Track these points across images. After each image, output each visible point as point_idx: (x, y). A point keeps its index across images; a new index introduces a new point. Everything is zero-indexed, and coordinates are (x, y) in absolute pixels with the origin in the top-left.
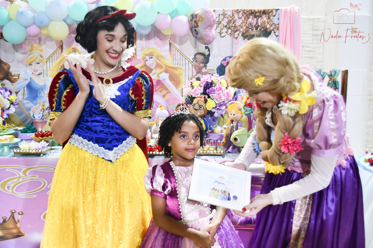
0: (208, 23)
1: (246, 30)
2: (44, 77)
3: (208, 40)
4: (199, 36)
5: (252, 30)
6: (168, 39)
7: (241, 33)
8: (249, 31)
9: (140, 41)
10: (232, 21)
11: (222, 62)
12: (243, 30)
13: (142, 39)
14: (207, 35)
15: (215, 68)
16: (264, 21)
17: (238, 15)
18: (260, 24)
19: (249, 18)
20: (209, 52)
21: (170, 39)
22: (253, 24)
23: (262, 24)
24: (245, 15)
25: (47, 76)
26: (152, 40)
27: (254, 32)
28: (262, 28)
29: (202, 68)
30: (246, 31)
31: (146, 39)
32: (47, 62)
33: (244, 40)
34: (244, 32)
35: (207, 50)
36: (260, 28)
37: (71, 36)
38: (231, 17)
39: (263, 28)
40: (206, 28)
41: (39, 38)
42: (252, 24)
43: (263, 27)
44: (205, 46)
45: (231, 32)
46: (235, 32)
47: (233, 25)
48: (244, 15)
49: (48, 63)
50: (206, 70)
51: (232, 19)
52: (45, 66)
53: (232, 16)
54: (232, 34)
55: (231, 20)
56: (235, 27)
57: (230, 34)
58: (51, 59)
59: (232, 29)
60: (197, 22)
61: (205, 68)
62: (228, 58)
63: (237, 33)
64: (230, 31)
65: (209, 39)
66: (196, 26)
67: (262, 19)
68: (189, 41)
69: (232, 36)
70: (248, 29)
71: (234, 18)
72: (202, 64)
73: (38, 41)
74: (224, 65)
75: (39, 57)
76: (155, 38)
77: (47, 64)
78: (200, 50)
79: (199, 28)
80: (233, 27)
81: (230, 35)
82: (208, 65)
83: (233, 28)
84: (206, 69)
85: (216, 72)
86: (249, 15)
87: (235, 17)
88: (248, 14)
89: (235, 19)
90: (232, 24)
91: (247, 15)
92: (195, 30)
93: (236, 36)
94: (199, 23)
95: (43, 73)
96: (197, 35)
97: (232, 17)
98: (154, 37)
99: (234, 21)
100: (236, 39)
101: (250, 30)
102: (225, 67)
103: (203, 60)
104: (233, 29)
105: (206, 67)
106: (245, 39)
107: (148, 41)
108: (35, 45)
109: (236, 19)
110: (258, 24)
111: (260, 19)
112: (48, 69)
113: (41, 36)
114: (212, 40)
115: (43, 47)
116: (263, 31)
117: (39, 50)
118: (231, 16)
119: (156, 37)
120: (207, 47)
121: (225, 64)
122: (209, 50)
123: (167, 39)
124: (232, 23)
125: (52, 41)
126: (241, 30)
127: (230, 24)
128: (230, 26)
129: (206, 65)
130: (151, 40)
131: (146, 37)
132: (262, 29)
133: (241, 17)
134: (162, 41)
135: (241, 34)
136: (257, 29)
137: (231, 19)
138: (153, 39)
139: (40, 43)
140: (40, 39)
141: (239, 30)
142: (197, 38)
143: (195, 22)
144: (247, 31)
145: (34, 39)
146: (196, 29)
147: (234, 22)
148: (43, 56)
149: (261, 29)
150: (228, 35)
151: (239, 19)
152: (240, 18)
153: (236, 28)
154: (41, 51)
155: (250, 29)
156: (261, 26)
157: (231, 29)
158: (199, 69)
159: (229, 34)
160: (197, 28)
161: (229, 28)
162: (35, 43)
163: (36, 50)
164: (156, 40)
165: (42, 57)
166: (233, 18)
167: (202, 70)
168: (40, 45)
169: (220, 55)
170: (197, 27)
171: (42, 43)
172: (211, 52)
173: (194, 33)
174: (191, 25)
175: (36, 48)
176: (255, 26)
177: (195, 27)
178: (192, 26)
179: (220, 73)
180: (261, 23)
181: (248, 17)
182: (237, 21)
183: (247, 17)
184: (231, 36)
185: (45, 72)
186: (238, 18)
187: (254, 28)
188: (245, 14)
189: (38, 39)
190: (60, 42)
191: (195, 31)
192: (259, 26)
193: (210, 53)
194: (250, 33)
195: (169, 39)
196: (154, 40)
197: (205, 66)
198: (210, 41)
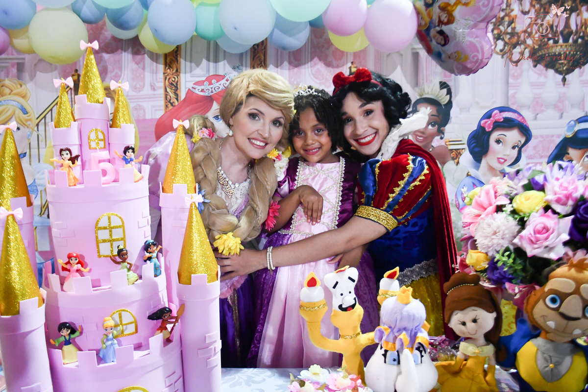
0: (484, 9)
1: (539, 43)
2: (30, 164)
3: (476, 62)
4: (450, 49)
5: (556, 42)
6: (347, 63)
7: (527, 51)
8: (547, 44)
9: (276, 69)
10: (507, 19)
11: (483, 122)
12: (533, 42)
13: (282, 63)
14: (477, 44)
15: (465, 137)
16: (583, 21)
17: (521, 4)
18: (573, 28)
19: (547, 13)
20: (448, 96)
21: (352, 63)
22: (557, 27)
23: (579, 27)
24: (537, 6)
25: (39, 162)
26: (307, 65)
27: (559, 47)
28: (580, 37)
29: (432, 136)
30: (540, 46)
31: (290, 63)
32: (38, 125)
33: (535, 66)
34: (536, 47)
35: (445, 91)
36: (575, 37)
37: (102, 56)
38: (503, 10)
39: (582, 38)
40: (475, 26)
41: (18, 64)
42: (555, 28)
43: (581, 34)
44: (440, 82)
45: (505, 46)
46: (515, 47)
47: (509, 30)
48: (534, 6)
49: (41, 127)
50: (442, 143)
51: (506, 15)
52: (35, 134)
53: (507, 6)
54: (506, 53)
55: (503, 18)
56: (513, 34)
57: (501, 51)
58: (49, 116)
59: (506, 40)
60: (449, 8)
61: (439, 137)
62: (496, 111)
63: (518, 49)
64: (500, 44)
65: (480, 58)
66: (446, 20)
67: (578, 15)
68: (399, 68)
69: (505, 56)
70: (546, 40)
71: (509, 13)
72: (433, 126)
73: (14, 71)
74: (487, 129)
75: (19, 113)
76: (312, 62)
77: (38, 130)
78: (426, 91)
79: (454, 24)
80: (508, 33)
81: (502, 53)
82: (448, 128)
83: (508, 36)
84: (442, 138)
85: (466, 146)
86: (547, 6)
87: (512, 10)
88: (545, 4)
89: (513, 14)
90: (506, 26)
91: (541, 5)
92: (441, 33)
93: (516, 57)
94: (458, 12)
95: (28, 154)
96: (444, 45)
97: (506, 9)
98: (312, 59)
99: (511, 19)
100: (517, 66)
101: (551, 42)
102: (490, 133)
103: (435, 117)
104: (509, 39)
105: (443, 134)
106: (539, 66)
107: (296, 70)
108: (7, 82)
109: (516, 16)
110: (570, 28)
111: (574, 15)
112: (42, 144)
113: (24, 59)
114: (486, 61)
115: (29, 87)
116: (580, 45)
117: (17, 94)
118: (504, 6)
119: (316, 60)
120: (445, 83)
121: (489, 128)
122: (449, 92)
123: (343, 65)
124: (506, 23)
125: (52, 71)
126: (529, 42)
127: (501, 28)
128: (501, 31)
129: (442, 128)
130: (304, 66)
131: (292, 59)
132: (580, 41)
133: (527, 10)
134: (331, 69)
135: (527, 54)
136: (566, 40)
137: (502, 14)
138: (309, 63)
139: (19, 76)
140: (20, 67)
141: (524, 42)
142: (443, 56)
143: (443, 9)
144: (543, 45)
145: (6, 67)
146: (444, 28)
147: (511, 22)
148: (28, 109)
149: (575, 42)
150: (497, 53)
151: (523, 15)
152: (525, 13)
153: (516, 38)
154: (24, 97)
155: (549, 39)
156: (577, 32)
157: (503, 39)
158: (425, 138)
159: (498, 51)
160: (450, 26)
161: (498, 38)
162: (7, 76)
163: (10, 94)
164: (317, 67)
165: (25, 112)
166: (508, 11)
167: (432, 141)
168: (20, 82)
169: (478, 103)
170: (451, 20)
171: (26, 75)
172: (456, 96)
173: (434, 43)
174: (427, 20)
175: (10, 89)
176: (562, 32)
177: (441, 22)
178: (431, 22)
179: (477, 150)
180: (577, 26)
181: (545, 9)
182: (517, 20)
183: (542, 10)
184: (502, 57)
185: (34, 151)
186: (520, 13)
187: (560, 37)
188: (538, 3)
189: (16, 67)
190: (73, 73)
191: (438, 35)
192: (571, 33)
193: (452, 99)
194: (550, 51)
195: (349, 65)
196: (311, 67)
197: (440, 132)
198: (480, 64)
